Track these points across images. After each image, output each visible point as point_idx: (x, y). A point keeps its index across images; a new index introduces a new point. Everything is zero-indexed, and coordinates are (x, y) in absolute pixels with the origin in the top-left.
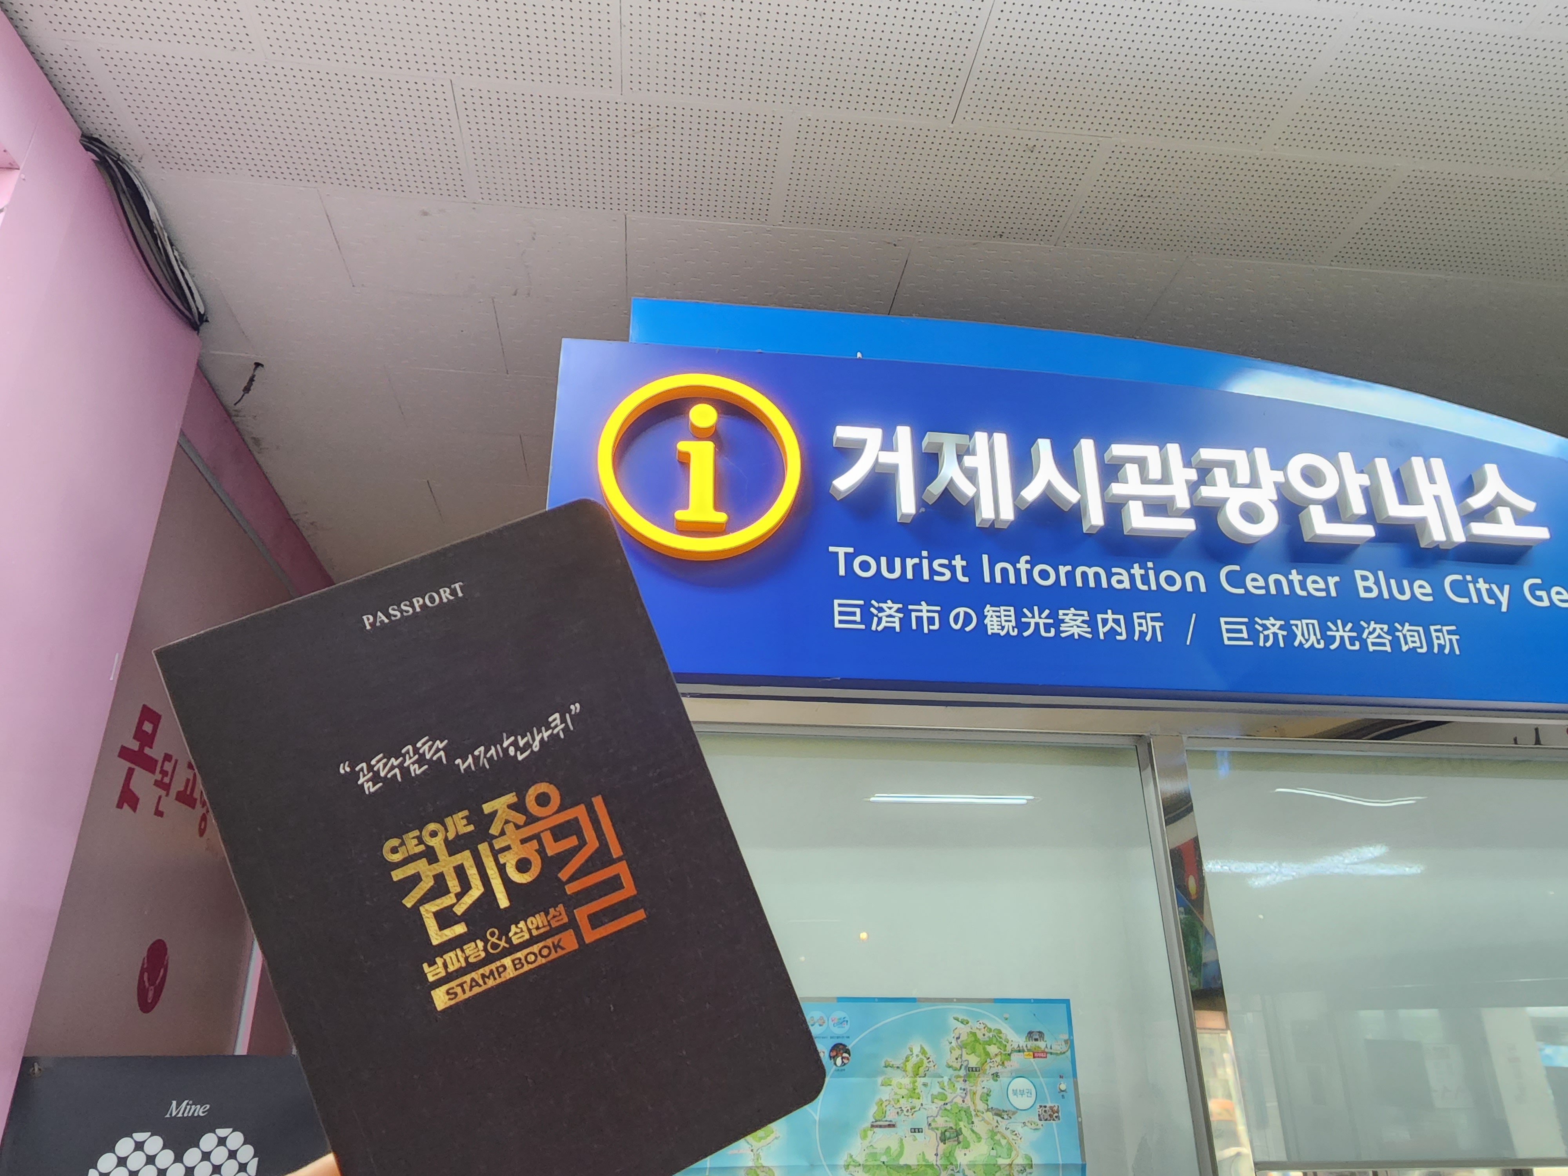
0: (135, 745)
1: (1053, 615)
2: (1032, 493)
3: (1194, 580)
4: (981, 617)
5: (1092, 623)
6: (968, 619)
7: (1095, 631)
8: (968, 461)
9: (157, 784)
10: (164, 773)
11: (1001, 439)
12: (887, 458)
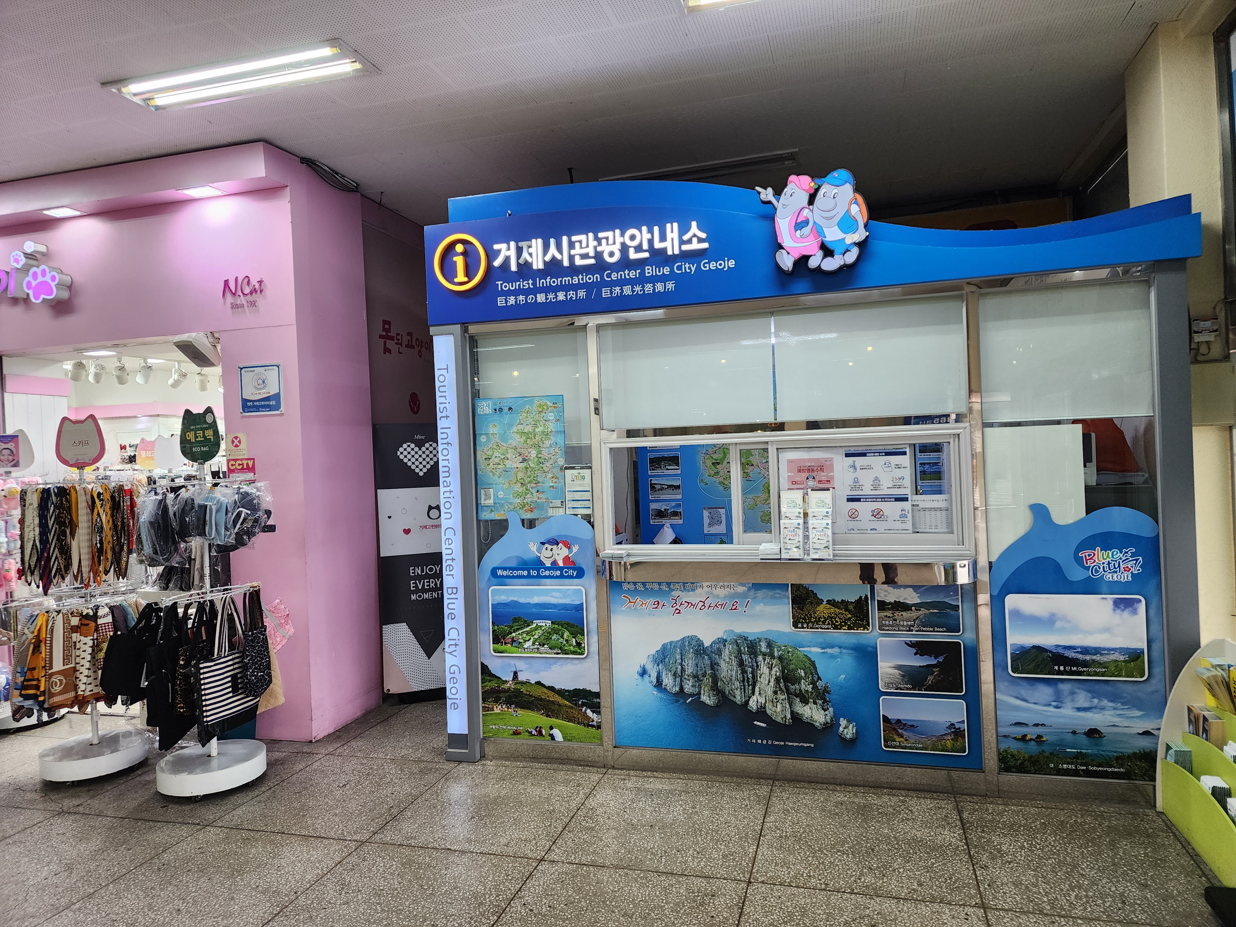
0: (384, 333)
1: (556, 295)
2: (548, 258)
3: (597, 277)
4: (536, 297)
5: (566, 296)
6: (532, 298)
7: (567, 298)
8: (530, 250)
9: (396, 344)
10: (398, 340)
11: (540, 241)
12: (508, 253)
